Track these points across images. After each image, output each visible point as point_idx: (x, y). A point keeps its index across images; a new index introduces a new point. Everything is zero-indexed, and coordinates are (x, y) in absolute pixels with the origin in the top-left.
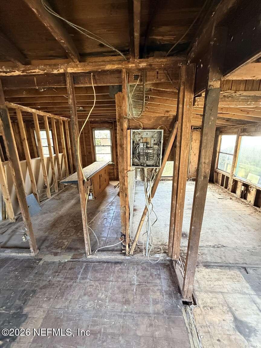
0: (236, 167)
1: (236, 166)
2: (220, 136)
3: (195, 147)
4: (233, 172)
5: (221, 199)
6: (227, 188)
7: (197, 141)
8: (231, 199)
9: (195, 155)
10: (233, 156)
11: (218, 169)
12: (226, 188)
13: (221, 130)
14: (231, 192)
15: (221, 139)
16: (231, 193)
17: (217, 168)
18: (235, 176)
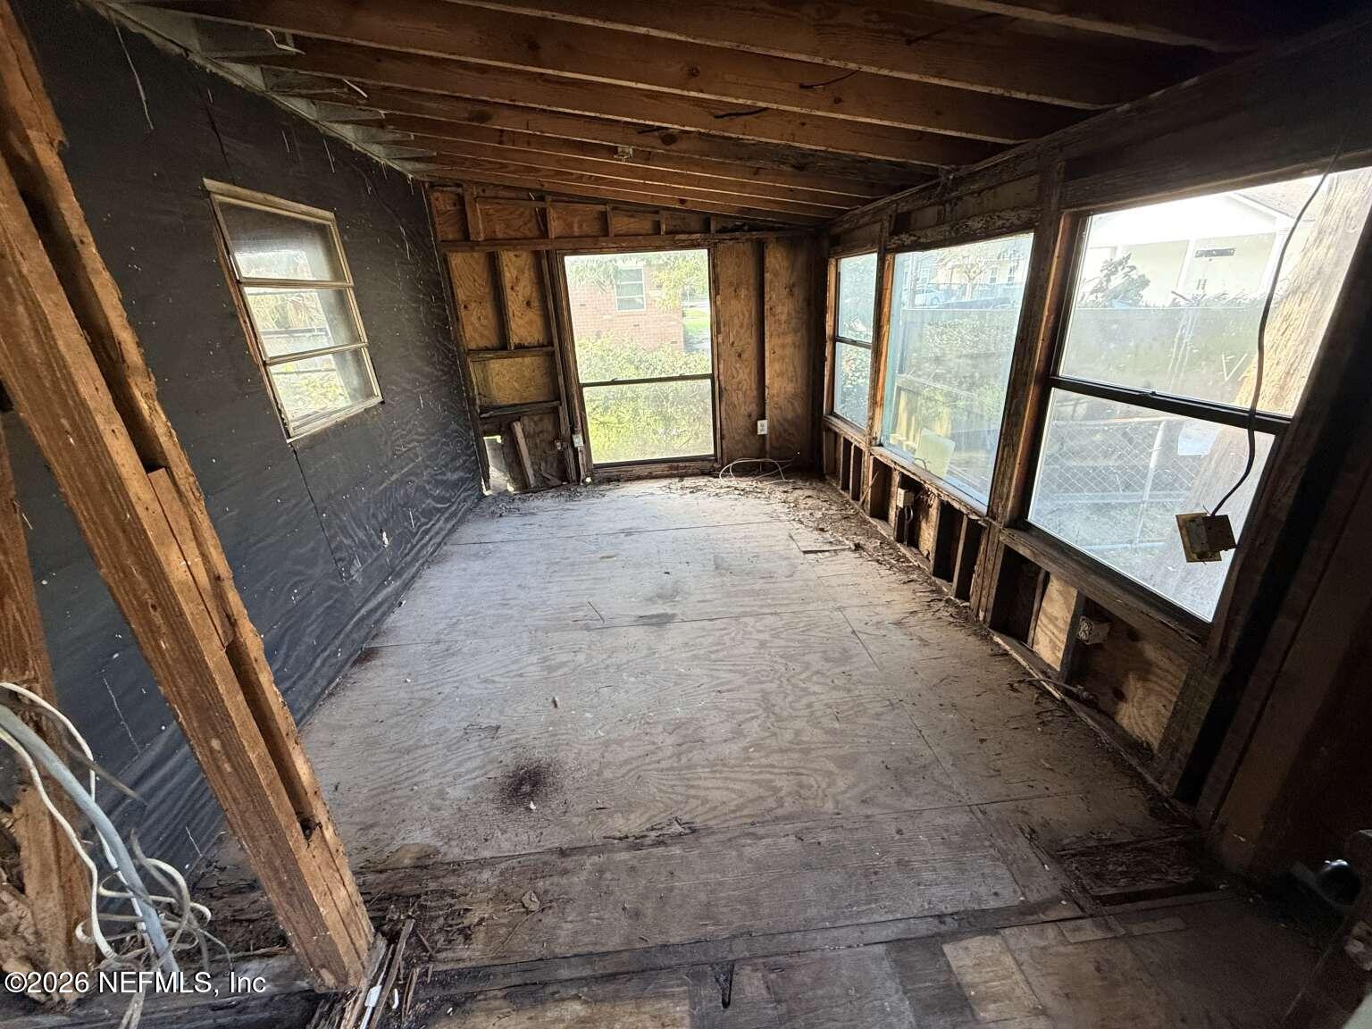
0: (882, 405)
1: (882, 398)
2: (833, 261)
3: (736, 321)
4: (871, 427)
5: (816, 552)
6: (858, 500)
7: (743, 293)
8: (858, 547)
9: (740, 356)
10: (870, 351)
11: (837, 416)
12: (856, 497)
13: (837, 230)
14: (872, 516)
15: (838, 275)
16: (871, 520)
17: (832, 413)
18: (881, 445)
